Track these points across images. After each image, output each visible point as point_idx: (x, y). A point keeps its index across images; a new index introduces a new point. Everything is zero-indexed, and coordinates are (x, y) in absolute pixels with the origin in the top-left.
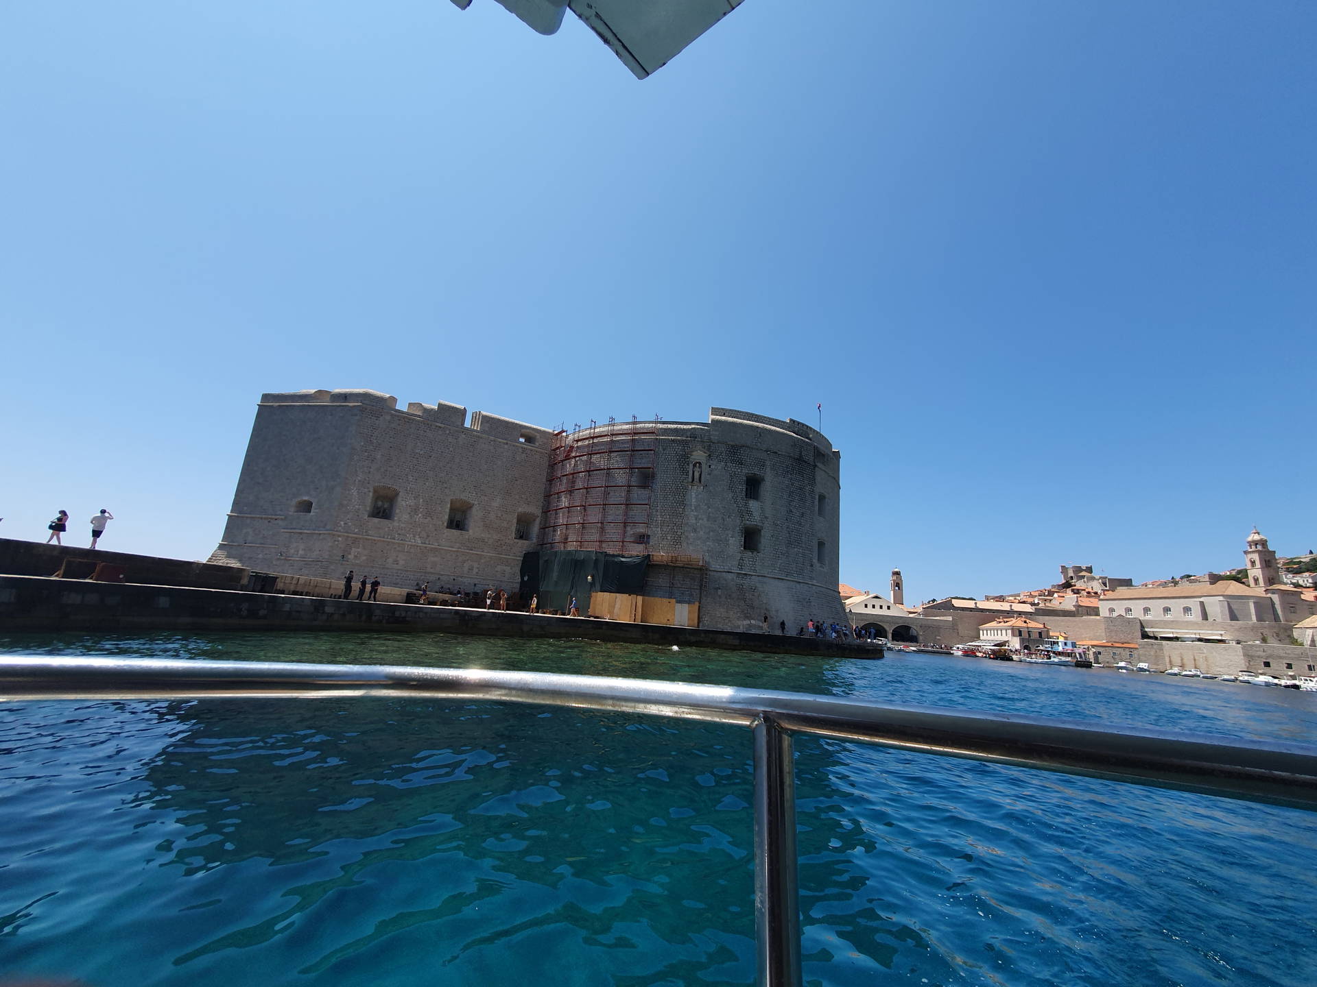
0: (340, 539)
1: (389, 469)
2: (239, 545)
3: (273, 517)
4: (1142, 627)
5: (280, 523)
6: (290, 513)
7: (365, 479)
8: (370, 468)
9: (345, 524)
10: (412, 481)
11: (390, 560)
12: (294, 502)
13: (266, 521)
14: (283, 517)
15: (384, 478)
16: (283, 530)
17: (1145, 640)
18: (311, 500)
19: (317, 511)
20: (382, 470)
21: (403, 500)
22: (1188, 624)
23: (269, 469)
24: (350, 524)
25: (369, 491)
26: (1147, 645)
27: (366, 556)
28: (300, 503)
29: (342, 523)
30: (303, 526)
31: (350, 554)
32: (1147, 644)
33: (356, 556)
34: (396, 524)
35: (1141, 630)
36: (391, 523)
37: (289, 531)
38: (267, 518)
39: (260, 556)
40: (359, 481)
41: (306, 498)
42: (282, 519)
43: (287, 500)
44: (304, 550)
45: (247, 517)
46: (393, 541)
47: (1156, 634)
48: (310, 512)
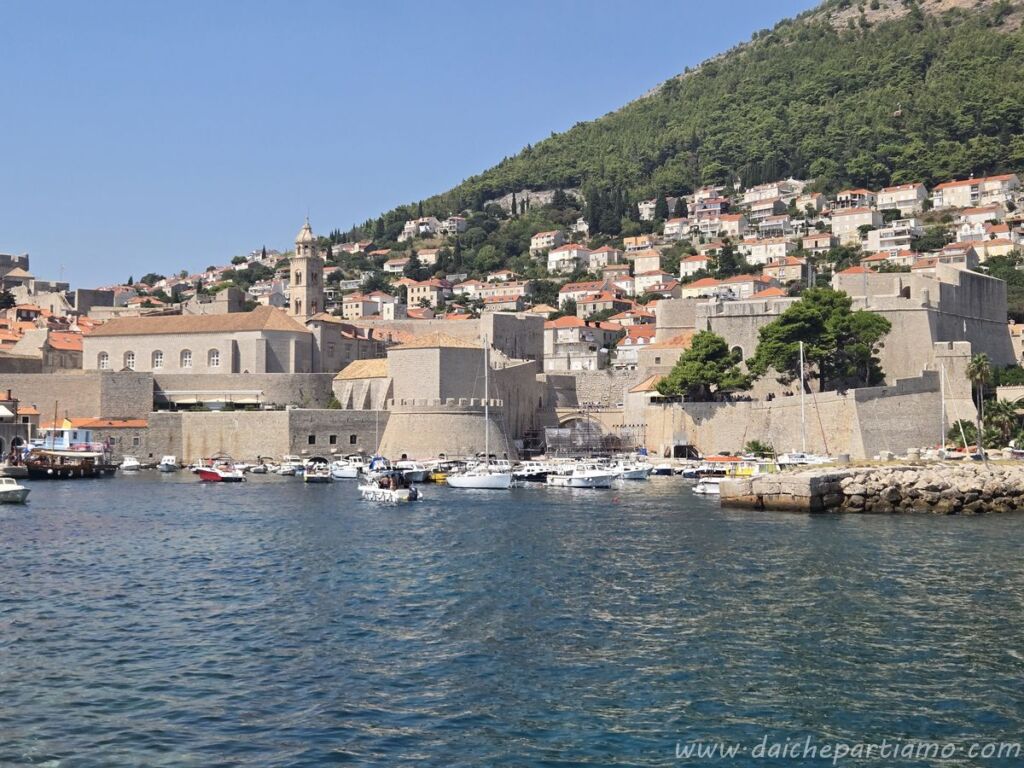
4: (156, 387)
17: (160, 412)
22: (216, 380)
26: (159, 420)
32: (162, 418)
35: (154, 394)
47: (173, 400)
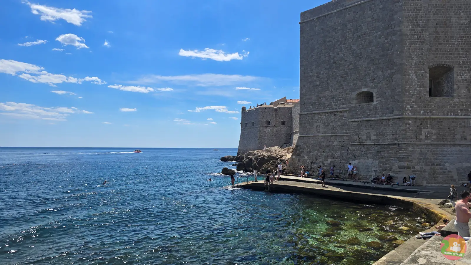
0: (410, 122)
1: (440, 46)
2: (314, 136)
3: (338, 110)
5: (346, 114)
6: (353, 105)
7: (420, 62)
8: (422, 49)
9: (411, 107)
10: (463, 54)
11: (458, 137)
12: (354, 94)
13: (332, 115)
14: (348, 109)
15: (436, 57)
16: (349, 120)
18: (372, 91)
19: (380, 99)
20: (434, 49)
21: (458, 75)
23: (322, 72)
24: (415, 106)
25: (426, 72)
27: (435, 134)
28: (359, 94)
29: (409, 106)
30: (369, 115)
31: (421, 135)
33: (427, 137)
34: (456, 100)
36: (451, 100)
37: (357, 120)
38: (332, 112)
39: (335, 143)
40: (415, 64)
41: (365, 90)
42: (346, 111)
43: (347, 94)
44: (377, 135)
45: (315, 114)
46: (457, 117)
48: (373, 102)
